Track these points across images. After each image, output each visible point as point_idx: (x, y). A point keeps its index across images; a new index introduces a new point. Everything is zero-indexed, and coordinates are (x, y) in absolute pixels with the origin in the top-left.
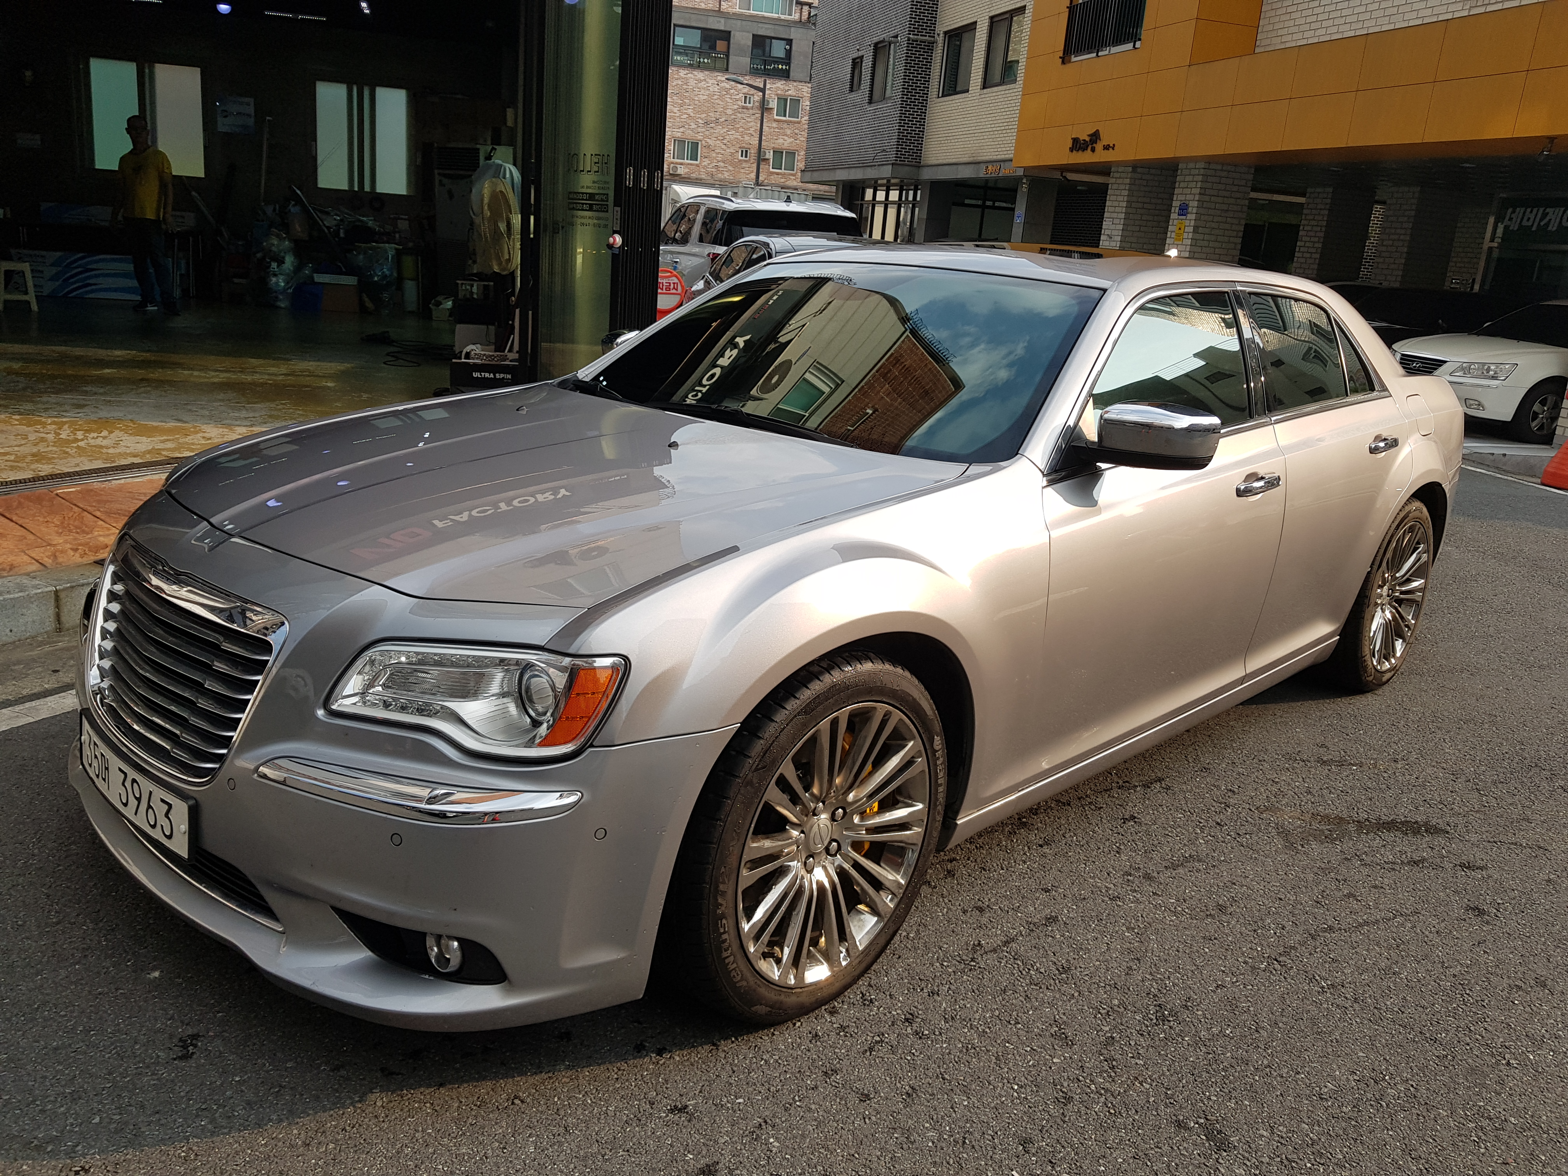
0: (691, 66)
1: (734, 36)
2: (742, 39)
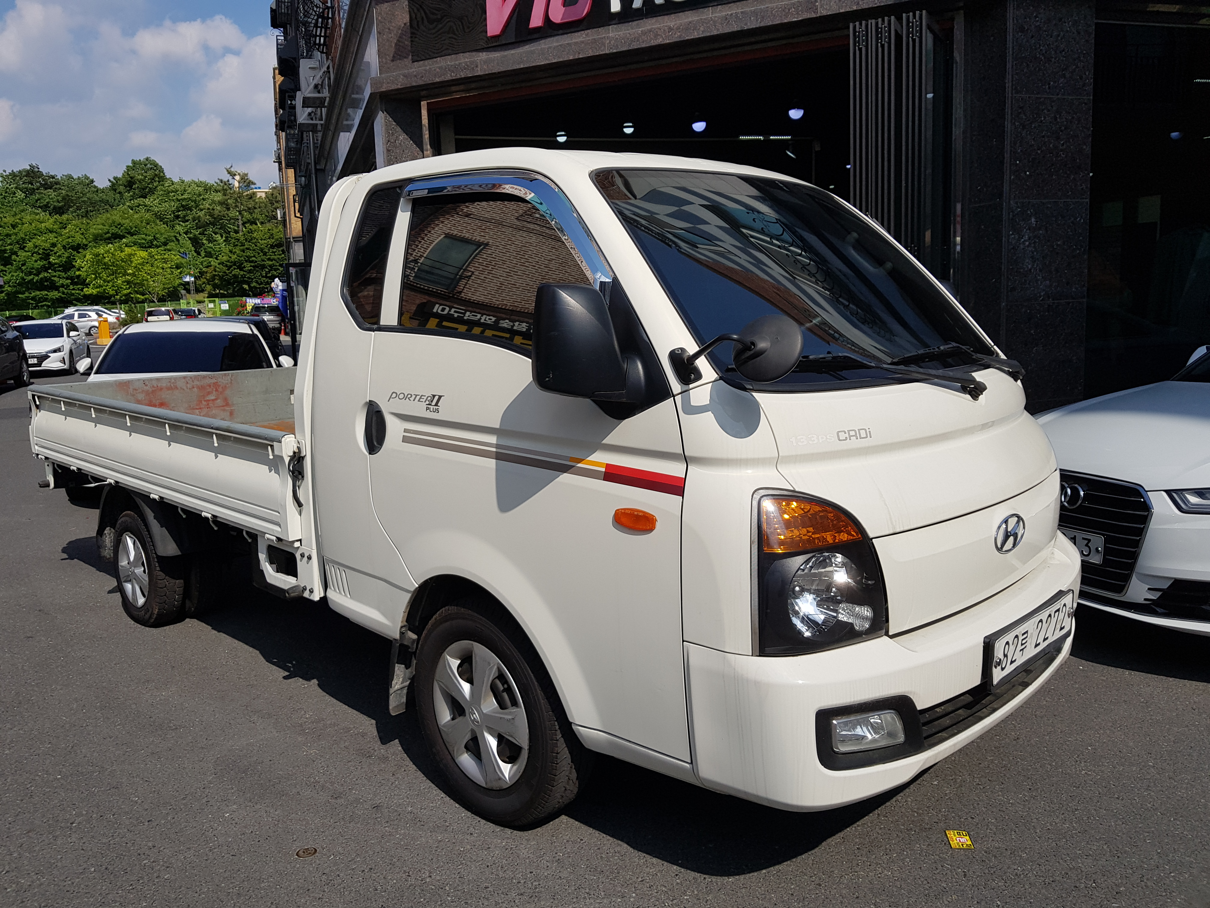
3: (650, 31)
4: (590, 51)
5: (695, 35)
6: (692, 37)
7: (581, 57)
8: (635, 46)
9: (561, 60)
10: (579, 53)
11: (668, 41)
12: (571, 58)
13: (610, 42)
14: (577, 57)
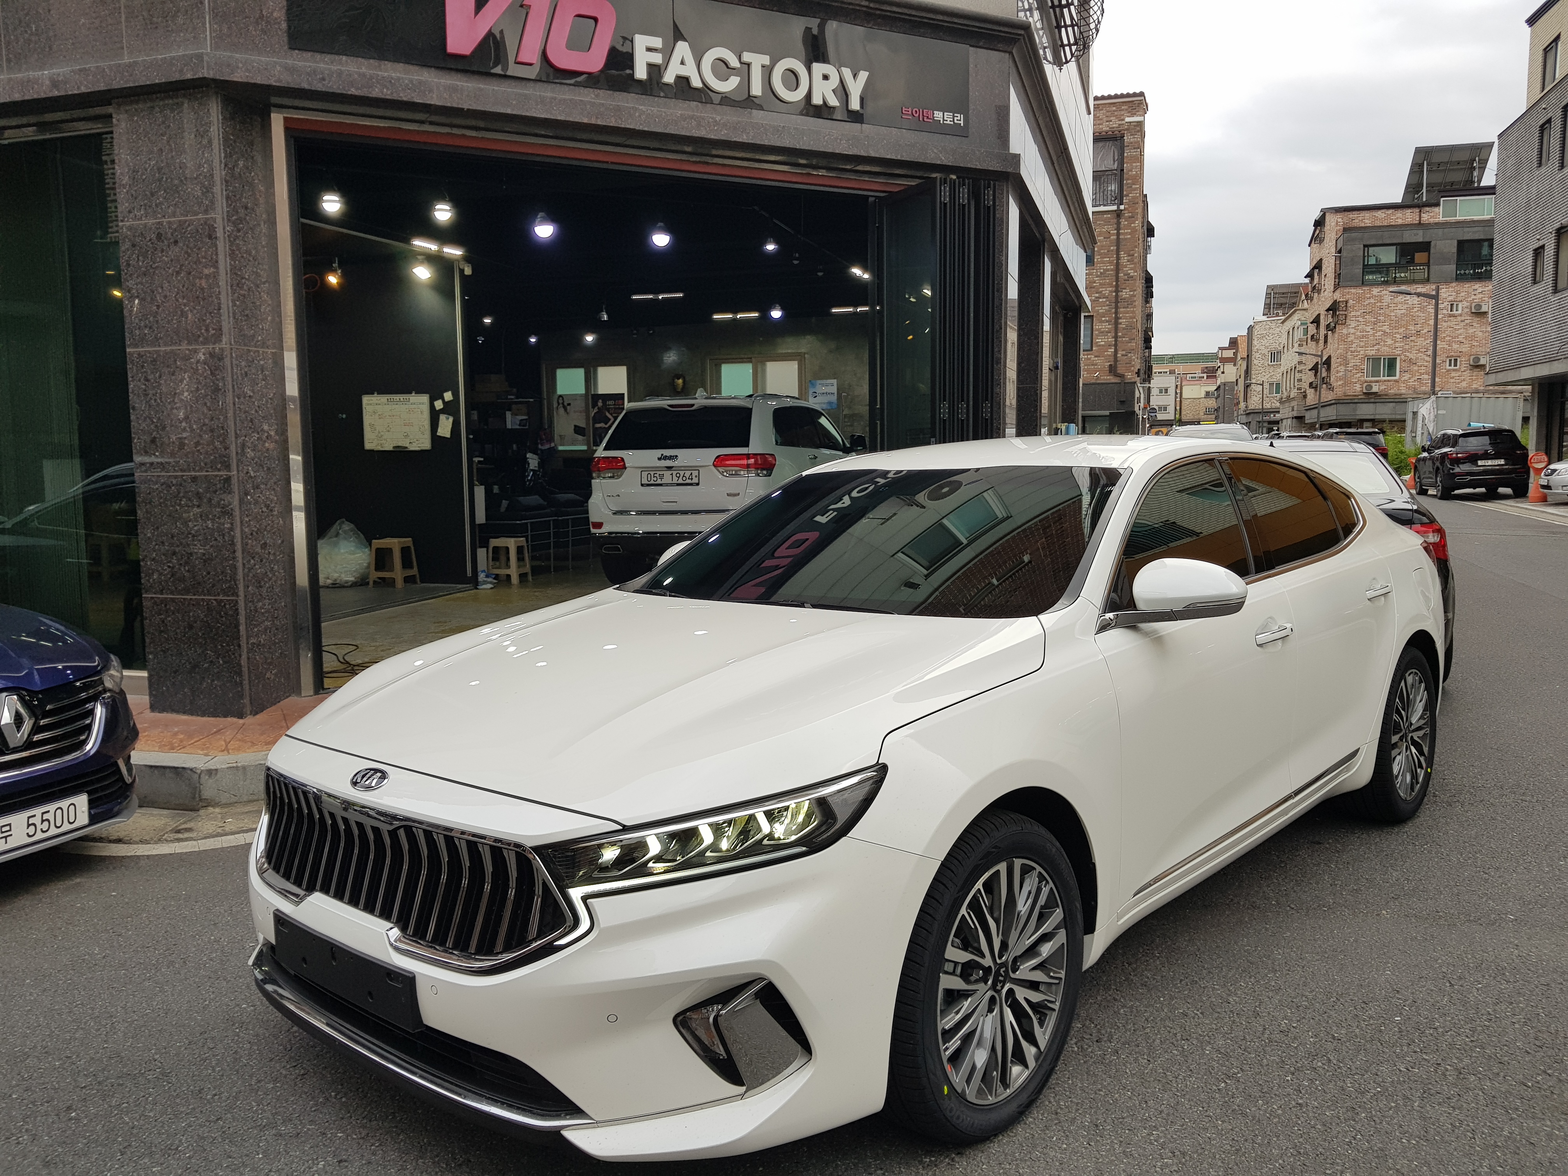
0: (1386, 283)
1: (1435, 245)
2: (1445, 246)
3: (692, 117)
4: (613, 120)
5: (744, 138)
6: (741, 140)
7: (599, 123)
8: (671, 130)
9: (571, 119)
10: (597, 118)
11: (712, 137)
12: (586, 121)
13: (640, 116)
14: (593, 122)
